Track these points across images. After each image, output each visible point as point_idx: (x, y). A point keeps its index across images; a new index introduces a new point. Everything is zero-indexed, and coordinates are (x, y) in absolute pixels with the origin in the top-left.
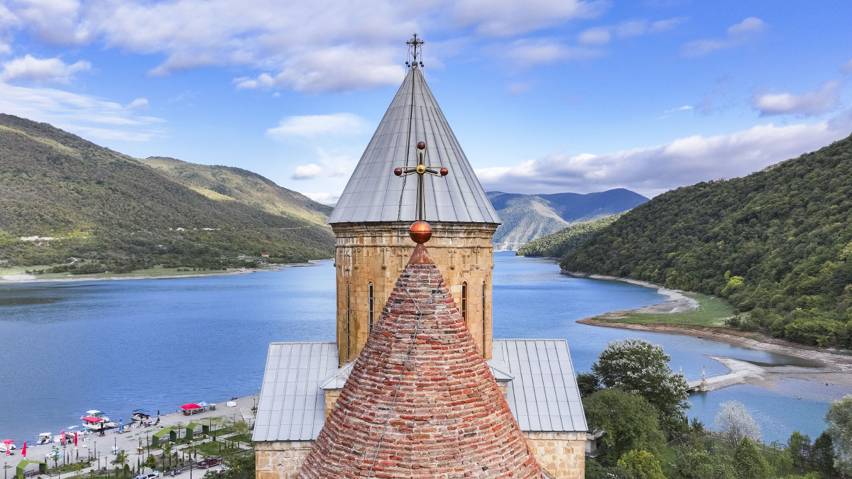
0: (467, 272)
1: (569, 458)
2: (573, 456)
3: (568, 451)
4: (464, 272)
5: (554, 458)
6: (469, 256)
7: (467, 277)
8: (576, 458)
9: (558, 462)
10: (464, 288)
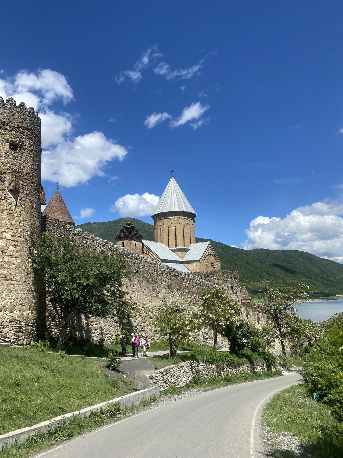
0: (176, 224)
1: (196, 268)
2: (197, 267)
3: (196, 266)
4: (175, 224)
5: (193, 268)
6: (176, 220)
8: (198, 268)
9: (194, 269)
10: (176, 228)
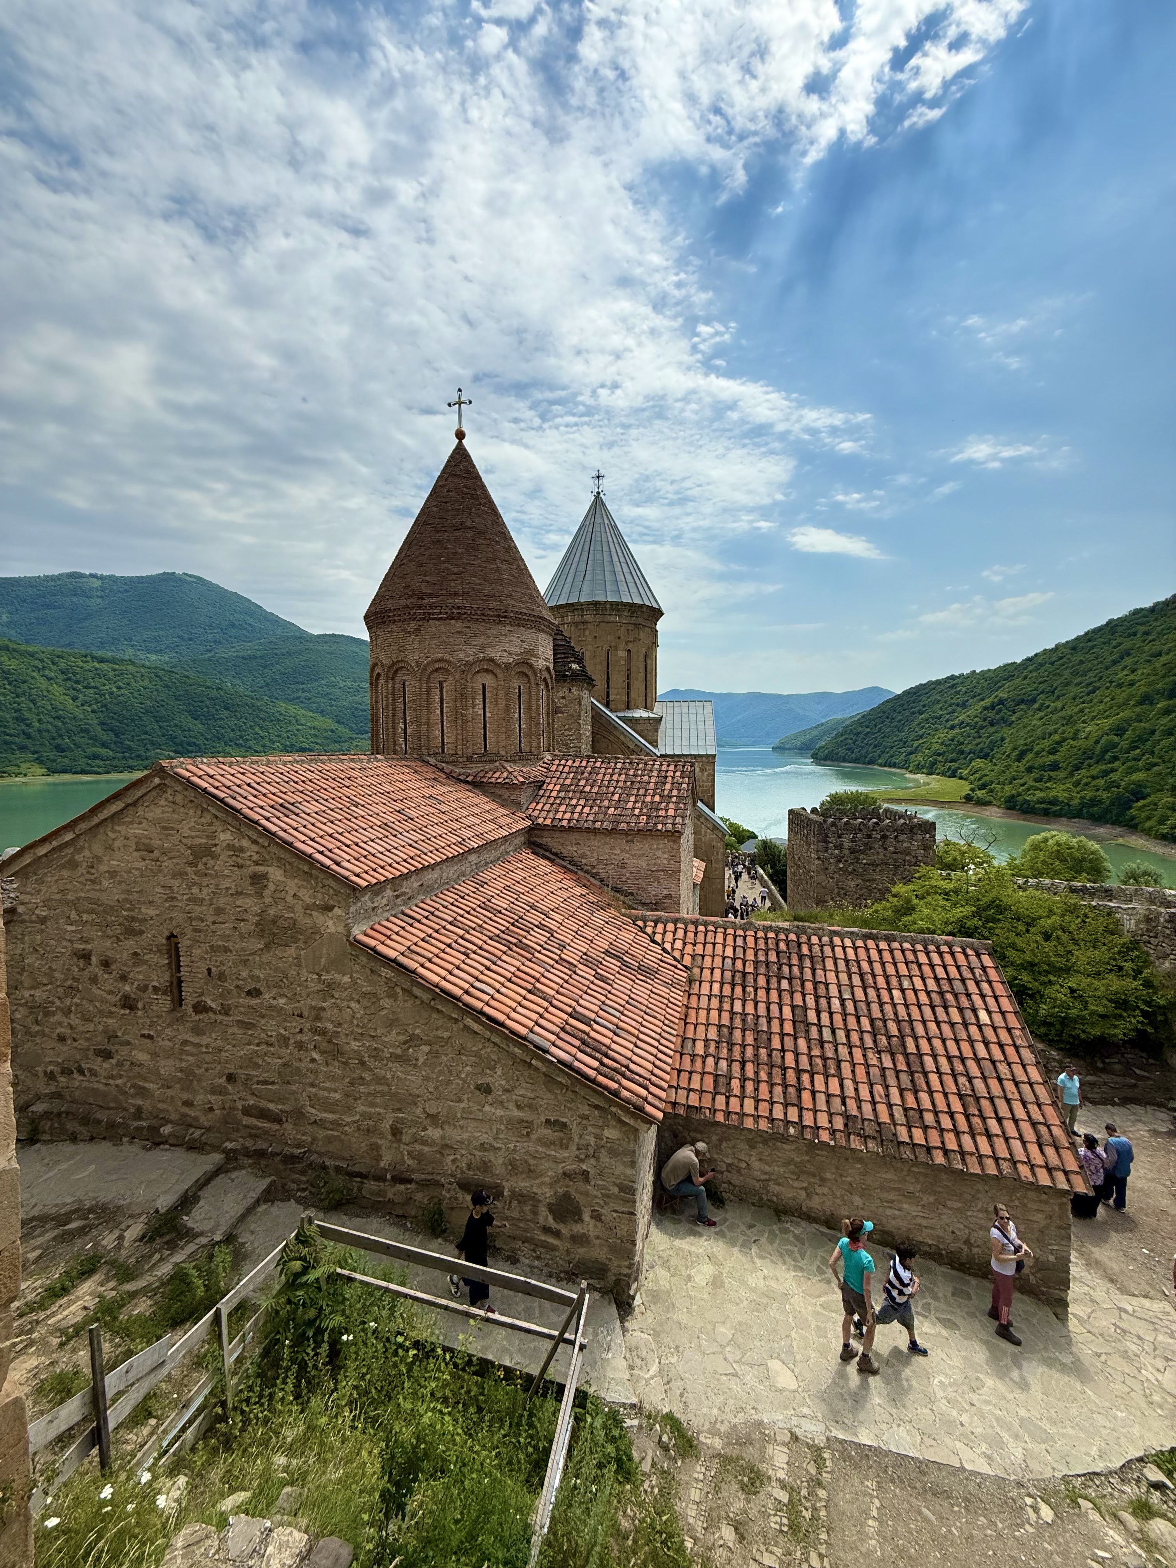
7: (630, 646)
